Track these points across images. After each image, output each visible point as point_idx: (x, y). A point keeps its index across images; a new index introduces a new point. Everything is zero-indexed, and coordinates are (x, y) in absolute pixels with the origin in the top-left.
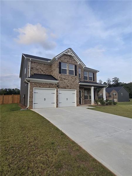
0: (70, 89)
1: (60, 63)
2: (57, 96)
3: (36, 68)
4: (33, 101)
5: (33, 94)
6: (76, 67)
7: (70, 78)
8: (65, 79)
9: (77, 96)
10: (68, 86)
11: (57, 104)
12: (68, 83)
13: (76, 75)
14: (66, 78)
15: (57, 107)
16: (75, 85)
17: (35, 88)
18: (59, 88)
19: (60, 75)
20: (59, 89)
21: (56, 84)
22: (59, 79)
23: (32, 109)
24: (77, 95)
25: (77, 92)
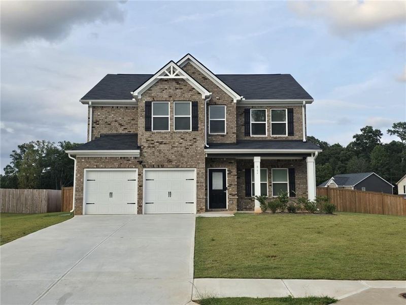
0: (177, 167)
1: (148, 105)
2: (140, 186)
3: (106, 120)
4: (82, 199)
5: (83, 183)
6: (197, 106)
7: (177, 139)
8: (161, 143)
9: (197, 186)
10: (170, 161)
11: (140, 206)
12: (173, 151)
13: (195, 128)
14: (165, 141)
15: (140, 211)
16: (192, 156)
17: (87, 171)
18: (144, 166)
19: (148, 133)
20: (144, 169)
21: (136, 158)
22: (146, 145)
23: (82, 214)
24: (197, 182)
25: (198, 174)
